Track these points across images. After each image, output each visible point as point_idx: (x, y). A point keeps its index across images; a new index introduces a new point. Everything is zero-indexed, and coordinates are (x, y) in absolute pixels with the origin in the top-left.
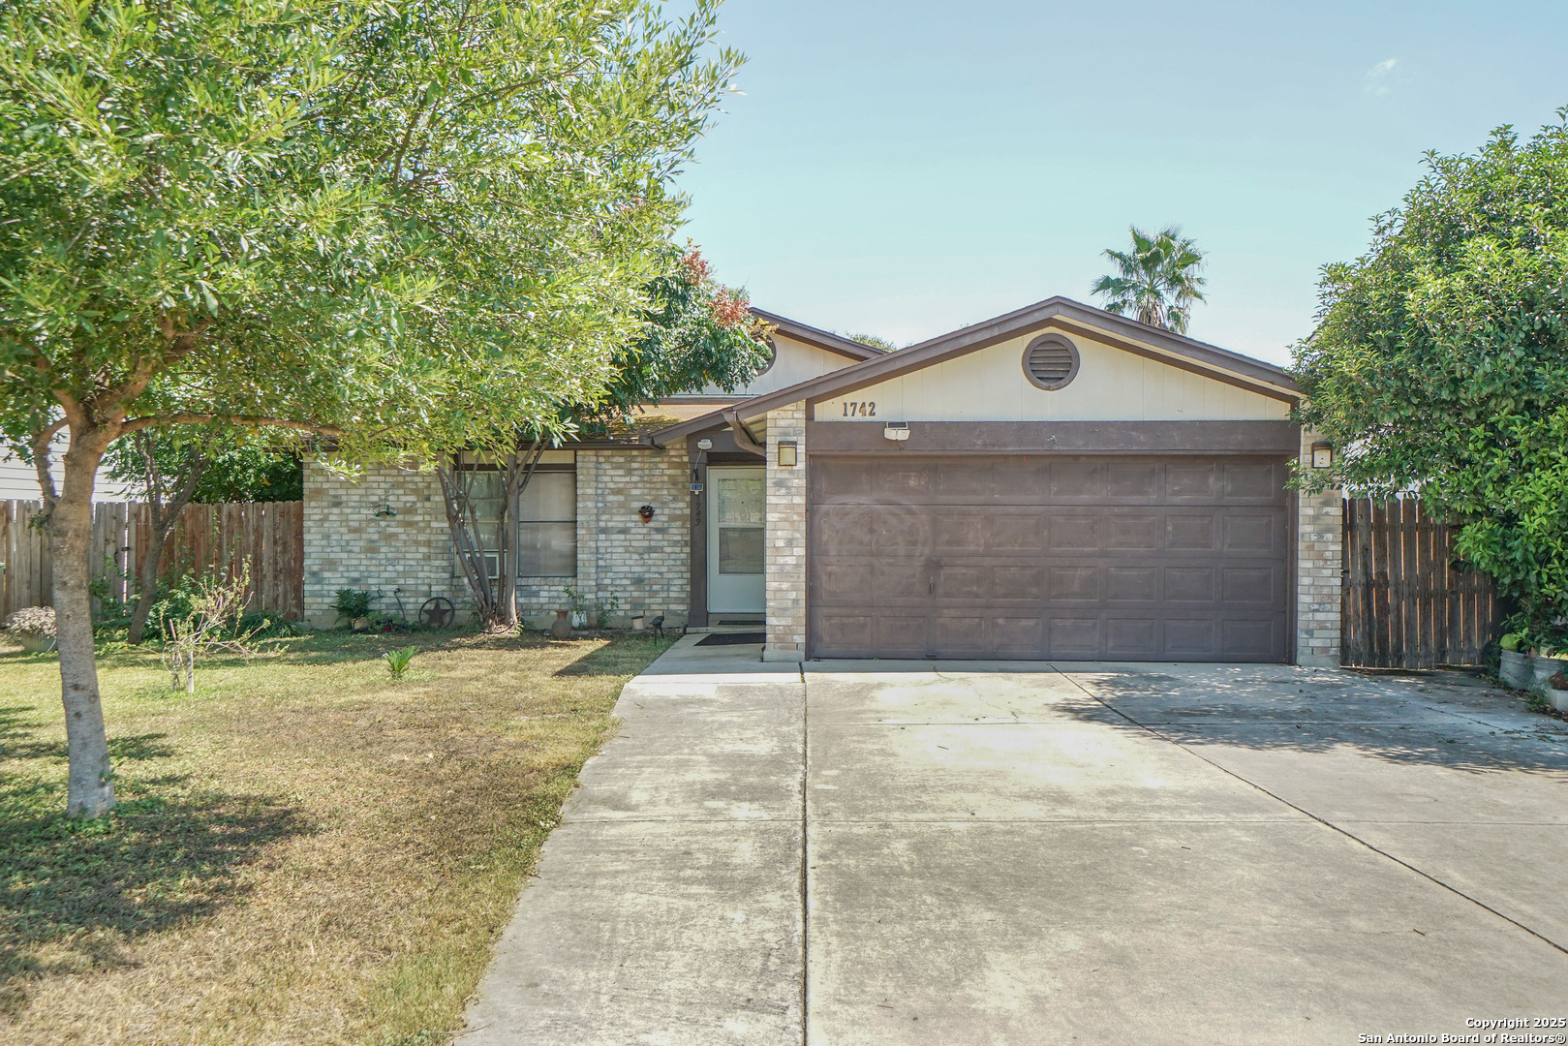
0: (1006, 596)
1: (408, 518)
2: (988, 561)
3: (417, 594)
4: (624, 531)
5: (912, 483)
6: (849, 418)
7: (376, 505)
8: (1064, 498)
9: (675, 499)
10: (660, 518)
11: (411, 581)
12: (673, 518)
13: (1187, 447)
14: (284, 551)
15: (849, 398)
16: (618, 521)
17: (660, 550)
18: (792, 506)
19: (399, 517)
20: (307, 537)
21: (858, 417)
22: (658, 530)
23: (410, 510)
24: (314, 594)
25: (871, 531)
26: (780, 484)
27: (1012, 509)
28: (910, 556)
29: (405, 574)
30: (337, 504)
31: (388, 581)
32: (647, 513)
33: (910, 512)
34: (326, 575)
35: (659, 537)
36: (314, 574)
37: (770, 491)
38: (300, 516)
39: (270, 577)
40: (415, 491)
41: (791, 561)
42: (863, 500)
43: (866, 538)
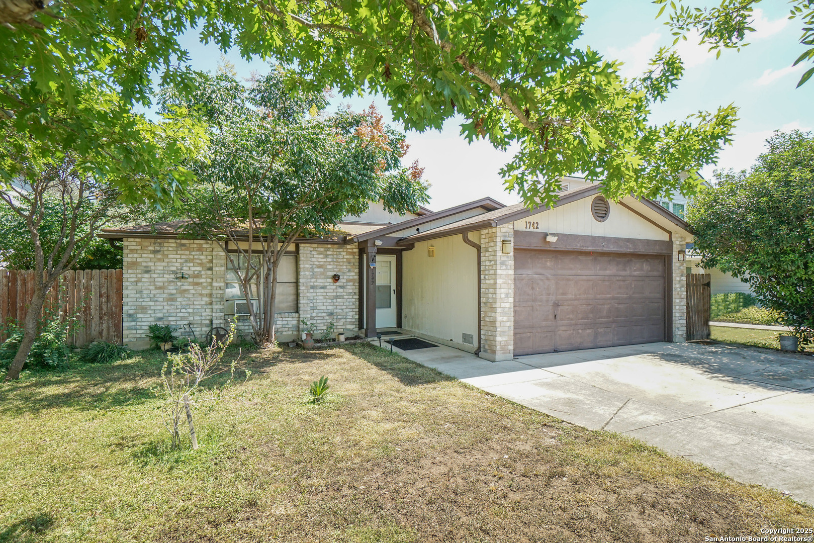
0: (582, 319)
1: (196, 280)
2: (576, 302)
3: (201, 325)
4: (323, 288)
5: (548, 264)
6: (528, 230)
7: (174, 272)
8: (601, 273)
9: (349, 271)
10: (342, 281)
11: (198, 318)
12: (349, 281)
14: (108, 301)
15: (529, 219)
16: (320, 282)
17: (341, 297)
18: (508, 275)
19: (190, 280)
20: (125, 292)
21: (531, 229)
22: (341, 287)
23: (198, 276)
24: (129, 328)
25: (533, 288)
26: (503, 263)
27: (584, 278)
28: (547, 301)
29: (194, 314)
30: (147, 272)
31: (182, 319)
32: (336, 278)
33: (548, 279)
34: (139, 316)
35: (341, 290)
36: (130, 316)
37: (498, 267)
38: (120, 279)
39: (96, 319)
40: (201, 264)
41: (507, 305)
42: (530, 272)
43: (530, 292)
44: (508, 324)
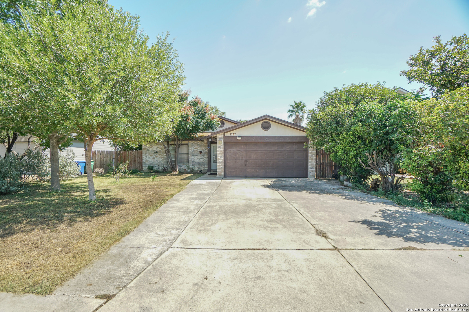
0: (259, 166)
1: (160, 153)
2: (255, 160)
3: (161, 166)
4: (197, 155)
5: (242, 147)
6: (231, 136)
7: (154, 151)
8: (269, 149)
9: (205, 150)
10: (203, 153)
11: (160, 164)
12: (205, 153)
13: (289, 140)
14: (139, 159)
15: (231, 132)
16: (196, 153)
17: (203, 158)
18: (221, 151)
19: (158, 153)
20: (143, 156)
21: (233, 135)
22: (203, 155)
23: (160, 152)
24: (144, 166)
25: (235, 155)
26: (219, 147)
27: (259, 151)
28: (242, 160)
29: (159, 163)
30: (148, 151)
31: (157, 164)
32: (201, 152)
33: (242, 152)
34: (146, 163)
35: (203, 156)
36: (144, 163)
37: (217, 148)
38: (142, 153)
39: (137, 163)
40: (161, 149)
41: (221, 160)
42: (234, 150)
43: (234, 156)
44: (221, 166)
